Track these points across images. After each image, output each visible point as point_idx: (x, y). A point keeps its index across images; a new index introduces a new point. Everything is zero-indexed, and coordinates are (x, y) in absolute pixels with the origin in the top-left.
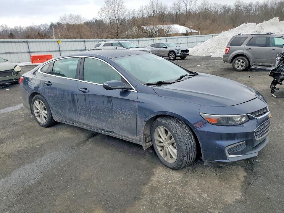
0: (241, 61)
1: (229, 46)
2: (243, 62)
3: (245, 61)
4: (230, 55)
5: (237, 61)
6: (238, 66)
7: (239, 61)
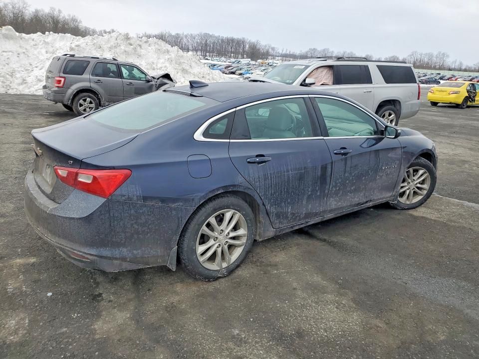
0: (88, 100)
1: (62, 75)
2: (91, 103)
3: (94, 100)
4: (67, 91)
5: (81, 101)
6: (84, 108)
7: (85, 100)
